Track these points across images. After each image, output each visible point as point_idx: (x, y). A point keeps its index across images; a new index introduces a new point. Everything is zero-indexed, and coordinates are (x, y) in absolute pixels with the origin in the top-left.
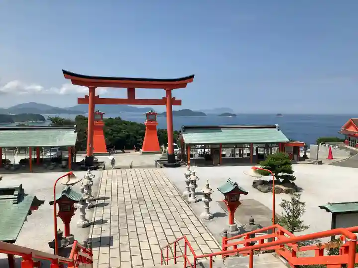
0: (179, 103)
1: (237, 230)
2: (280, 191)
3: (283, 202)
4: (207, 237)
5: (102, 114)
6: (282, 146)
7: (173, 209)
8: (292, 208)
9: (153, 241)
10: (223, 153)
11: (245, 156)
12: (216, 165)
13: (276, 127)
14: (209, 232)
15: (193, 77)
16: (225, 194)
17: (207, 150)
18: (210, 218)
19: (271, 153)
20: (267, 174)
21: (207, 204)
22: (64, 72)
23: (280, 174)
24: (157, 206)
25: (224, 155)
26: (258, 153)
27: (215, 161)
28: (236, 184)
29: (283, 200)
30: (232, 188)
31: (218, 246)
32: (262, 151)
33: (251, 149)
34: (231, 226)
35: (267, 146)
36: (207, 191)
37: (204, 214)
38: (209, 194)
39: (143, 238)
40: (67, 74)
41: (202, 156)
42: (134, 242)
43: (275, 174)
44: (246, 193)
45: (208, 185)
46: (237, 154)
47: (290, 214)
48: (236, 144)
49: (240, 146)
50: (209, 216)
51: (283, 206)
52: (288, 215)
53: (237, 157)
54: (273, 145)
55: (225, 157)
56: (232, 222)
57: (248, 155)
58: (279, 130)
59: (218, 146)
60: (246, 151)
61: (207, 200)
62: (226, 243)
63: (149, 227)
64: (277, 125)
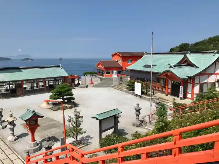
1: (38, 145)
2: (66, 108)
3: (70, 118)
4: (13, 157)
6: (64, 78)
8: (75, 121)
10: (25, 86)
11: (41, 87)
12: (20, 96)
13: (60, 67)
14: (15, 152)
16: (25, 121)
17: (11, 86)
18: (15, 140)
19: (58, 83)
20: (57, 99)
21: (12, 130)
23: (65, 97)
25: (25, 88)
26: (50, 84)
27: (18, 93)
28: (34, 111)
29: (69, 117)
30: (31, 115)
32: (52, 82)
33: (45, 82)
34: (33, 143)
35: (55, 79)
36: (11, 120)
37: (11, 138)
38: (13, 121)
41: (7, 90)
43: (61, 98)
44: (42, 117)
45: (12, 115)
46: (35, 87)
47: (75, 125)
48: (34, 80)
49: (37, 81)
50: (15, 138)
51: (70, 121)
52: (73, 126)
53: (35, 88)
54: (59, 78)
55: (26, 90)
56: (33, 140)
57: (43, 86)
58: (62, 68)
59: (20, 82)
60: (41, 84)
61: (12, 126)
62: (29, 160)
64: (60, 65)
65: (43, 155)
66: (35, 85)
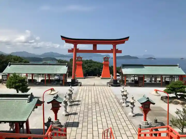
0: (120, 52)
1: (148, 124)
2: (178, 103)
3: (177, 111)
4: (130, 126)
5: (81, 58)
6: (181, 77)
7: (113, 110)
8: (183, 114)
9: (100, 126)
10: (145, 80)
11: (158, 82)
12: (140, 86)
13: (177, 66)
14: (132, 124)
15: (128, 38)
16: (141, 104)
17: (135, 78)
19: (174, 80)
20: (170, 93)
21: (132, 108)
22: (62, 37)
23: (178, 93)
24: (105, 107)
25: (145, 81)
26: (166, 80)
27: (140, 84)
28: (148, 98)
30: (146, 100)
31: (136, 132)
32: (169, 79)
33: (162, 78)
34: (145, 122)
35: (172, 77)
36: (132, 101)
37: (130, 114)
38: (133, 103)
39: (95, 124)
40: (63, 37)
41: (133, 81)
42: (90, 126)
43: (175, 93)
44: (154, 104)
45: (133, 98)
46: (153, 81)
47: (182, 118)
48: (153, 75)
49: (156, 76)
50: (133, 115)
51: (177, 113)
52: (180, 118)
53: (153, 82)
54: (175, 76)
55: (146, 82)
56: (145, 120)
57: (160, 81)
58: (179, 67)
59: (142, 76)
60: (159, 79)
61: (132, 106)
62: (140, 131)
63: (99, 118)
64: (178, 64)
65: (150, 130)
66: (154, 80)
